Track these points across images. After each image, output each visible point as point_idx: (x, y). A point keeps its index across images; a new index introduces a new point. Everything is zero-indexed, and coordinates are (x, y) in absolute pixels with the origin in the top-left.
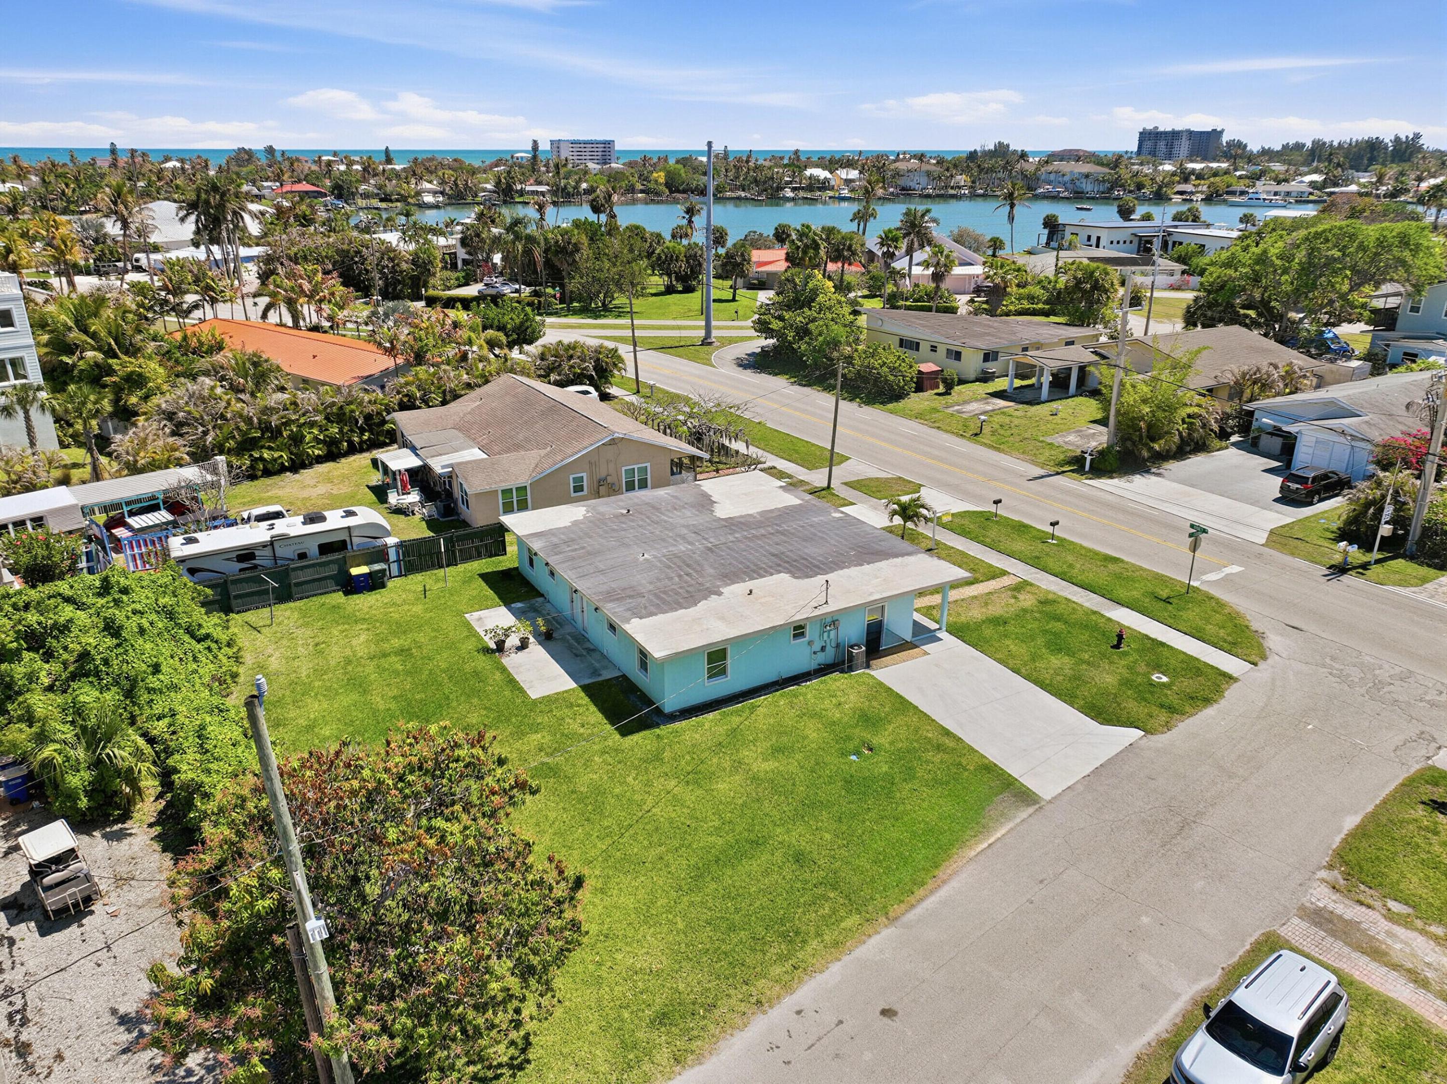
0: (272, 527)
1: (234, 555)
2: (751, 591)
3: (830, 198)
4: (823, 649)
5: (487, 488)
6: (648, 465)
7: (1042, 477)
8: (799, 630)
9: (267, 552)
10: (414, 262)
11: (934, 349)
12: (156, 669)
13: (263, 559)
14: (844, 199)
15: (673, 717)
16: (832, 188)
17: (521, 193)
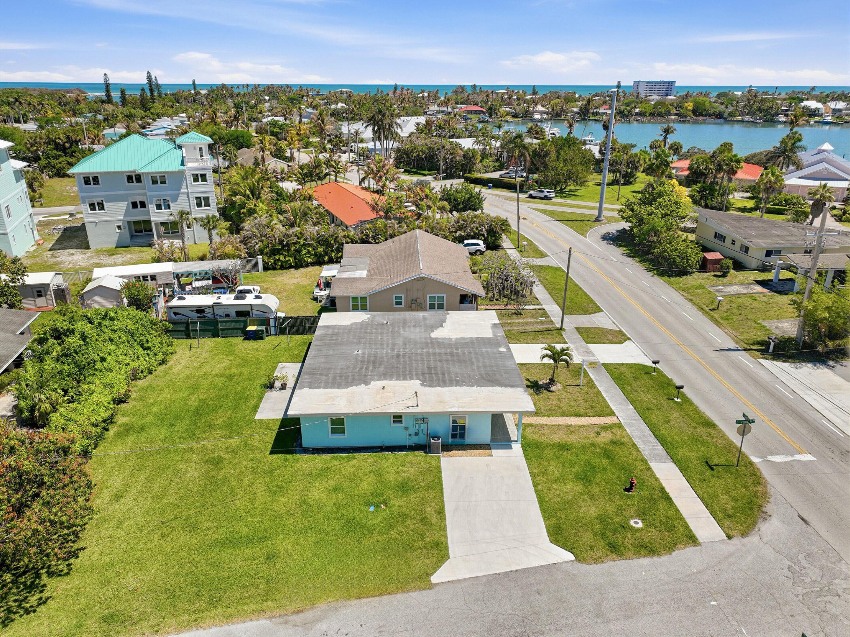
0: (219, 298)
1: (195, 309)
2: (384, 387)
3: (816, 122)
4: (416, 434)
5: (345, 295)
6: (445, 295)
7: (730, 350)
8: (398, 418)
9: (210, 310)
10: (464, 157)
11: (733, 242)
12: (103, 360)
13: (208, 313)
14: (827, 123)
15: (306, 451)
16: (821, 115)
17: (596, 114)
